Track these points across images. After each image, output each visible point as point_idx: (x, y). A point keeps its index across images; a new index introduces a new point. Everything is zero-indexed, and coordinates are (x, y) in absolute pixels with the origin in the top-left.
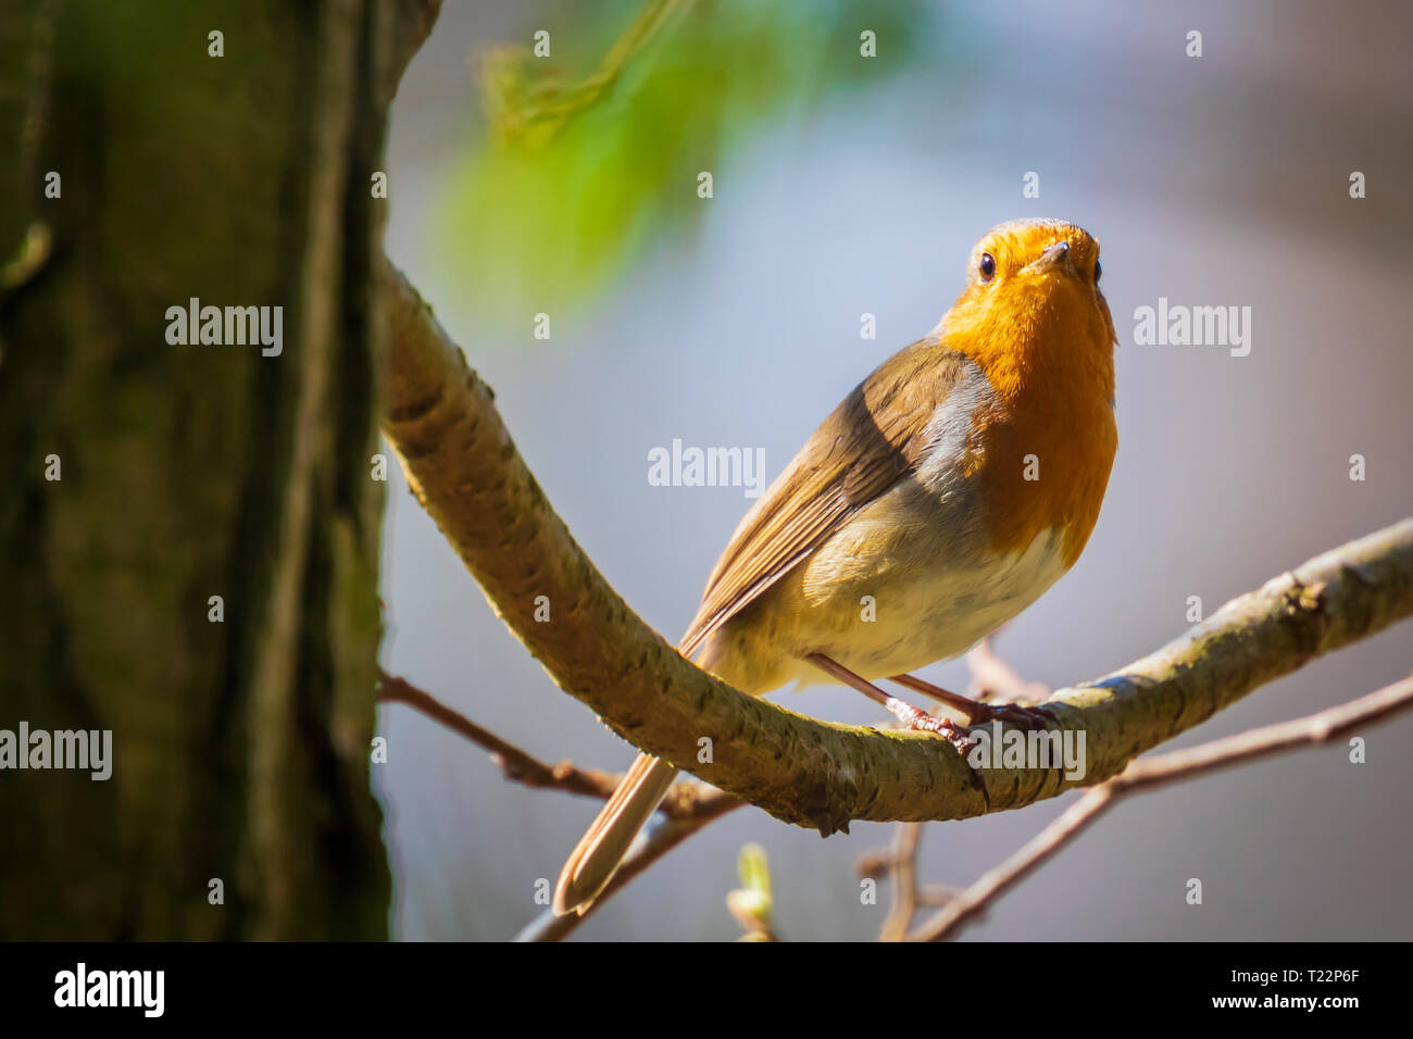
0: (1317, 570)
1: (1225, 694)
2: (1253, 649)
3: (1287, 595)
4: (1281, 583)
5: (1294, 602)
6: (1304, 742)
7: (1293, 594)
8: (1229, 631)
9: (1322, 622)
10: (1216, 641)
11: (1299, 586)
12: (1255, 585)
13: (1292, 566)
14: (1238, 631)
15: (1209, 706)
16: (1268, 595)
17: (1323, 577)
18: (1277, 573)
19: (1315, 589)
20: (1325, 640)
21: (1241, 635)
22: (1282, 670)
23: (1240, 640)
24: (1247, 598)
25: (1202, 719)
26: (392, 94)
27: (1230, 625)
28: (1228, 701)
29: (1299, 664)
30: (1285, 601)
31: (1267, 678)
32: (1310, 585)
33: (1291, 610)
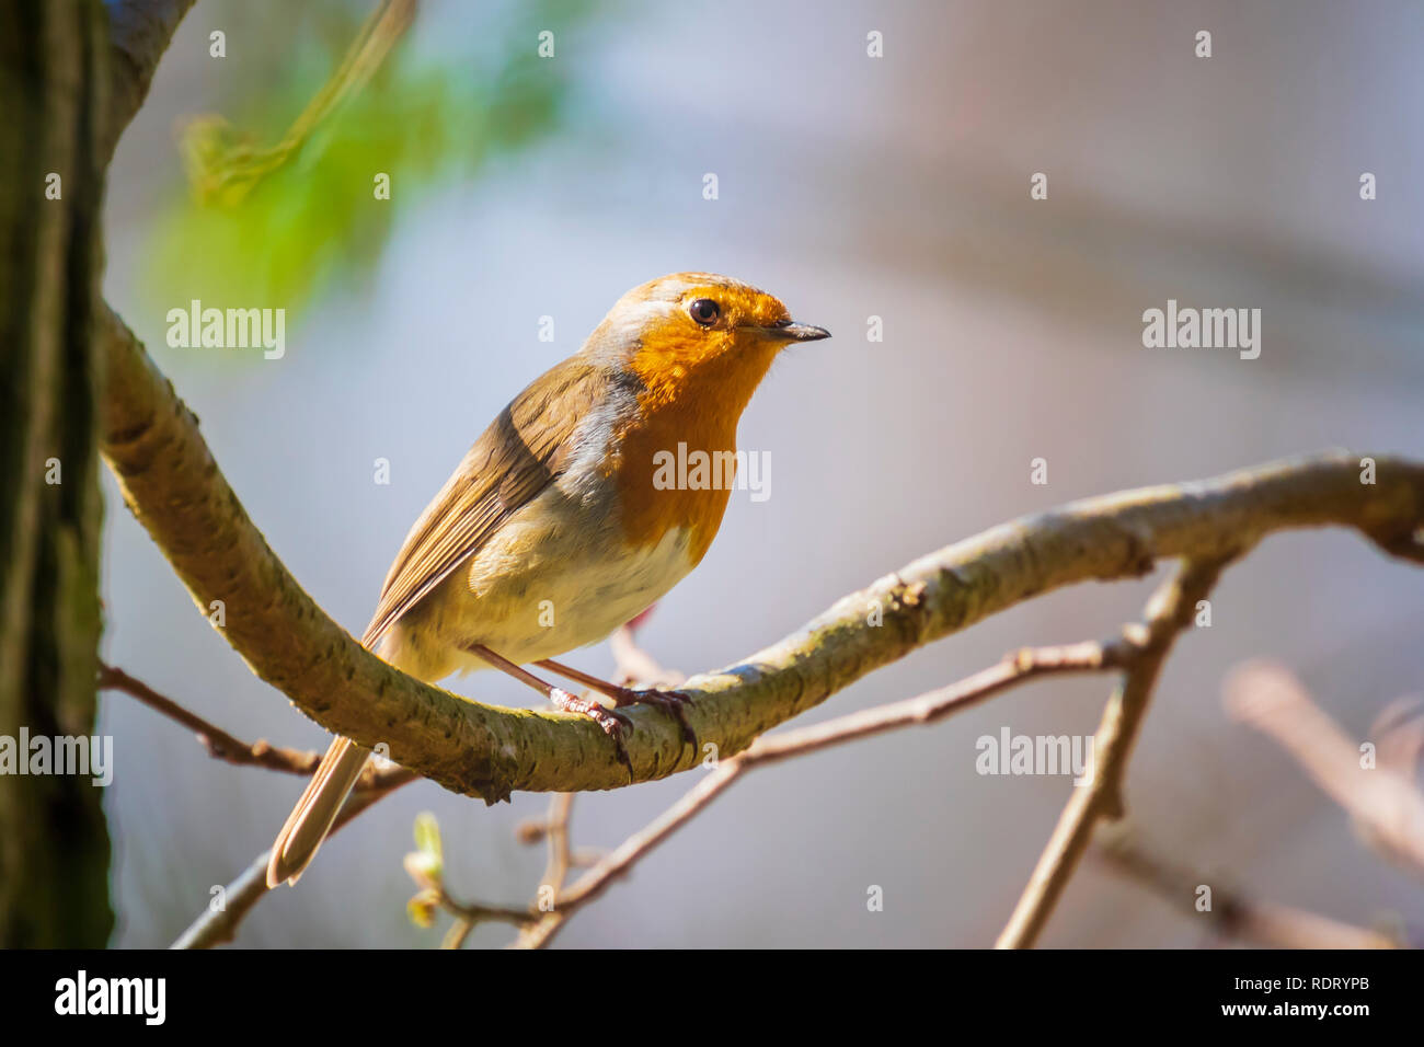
0: (918, 572)
1: (838, 680)
2: (863, 640)
3: (892, 593)
4: (887, 583)
5: (898, 599)
6: (907, 722)
7: (897, 592)
8: (842, 624)
9: (923, 616)
10: (829, 634)
11: (903, 585)
12: (863, 585)
13: (896, 568)
14: (849, 625)
15: (824, 690)
16: (876, 593)
17: (923, 577)
18: (884, 574)
19: (916, 588)
20: (926, 631)
21: (853, 627)
22: (888, 659)
23: (852, 632)
24: (857, 595)
25: (818, 701)
26: (108, 157)
27: (842, 619)
28: (841, 685)
29: (903, 653)
30: (890, 598)
31: (875, 665)
32: (913, 584)
33: (896, 606)
